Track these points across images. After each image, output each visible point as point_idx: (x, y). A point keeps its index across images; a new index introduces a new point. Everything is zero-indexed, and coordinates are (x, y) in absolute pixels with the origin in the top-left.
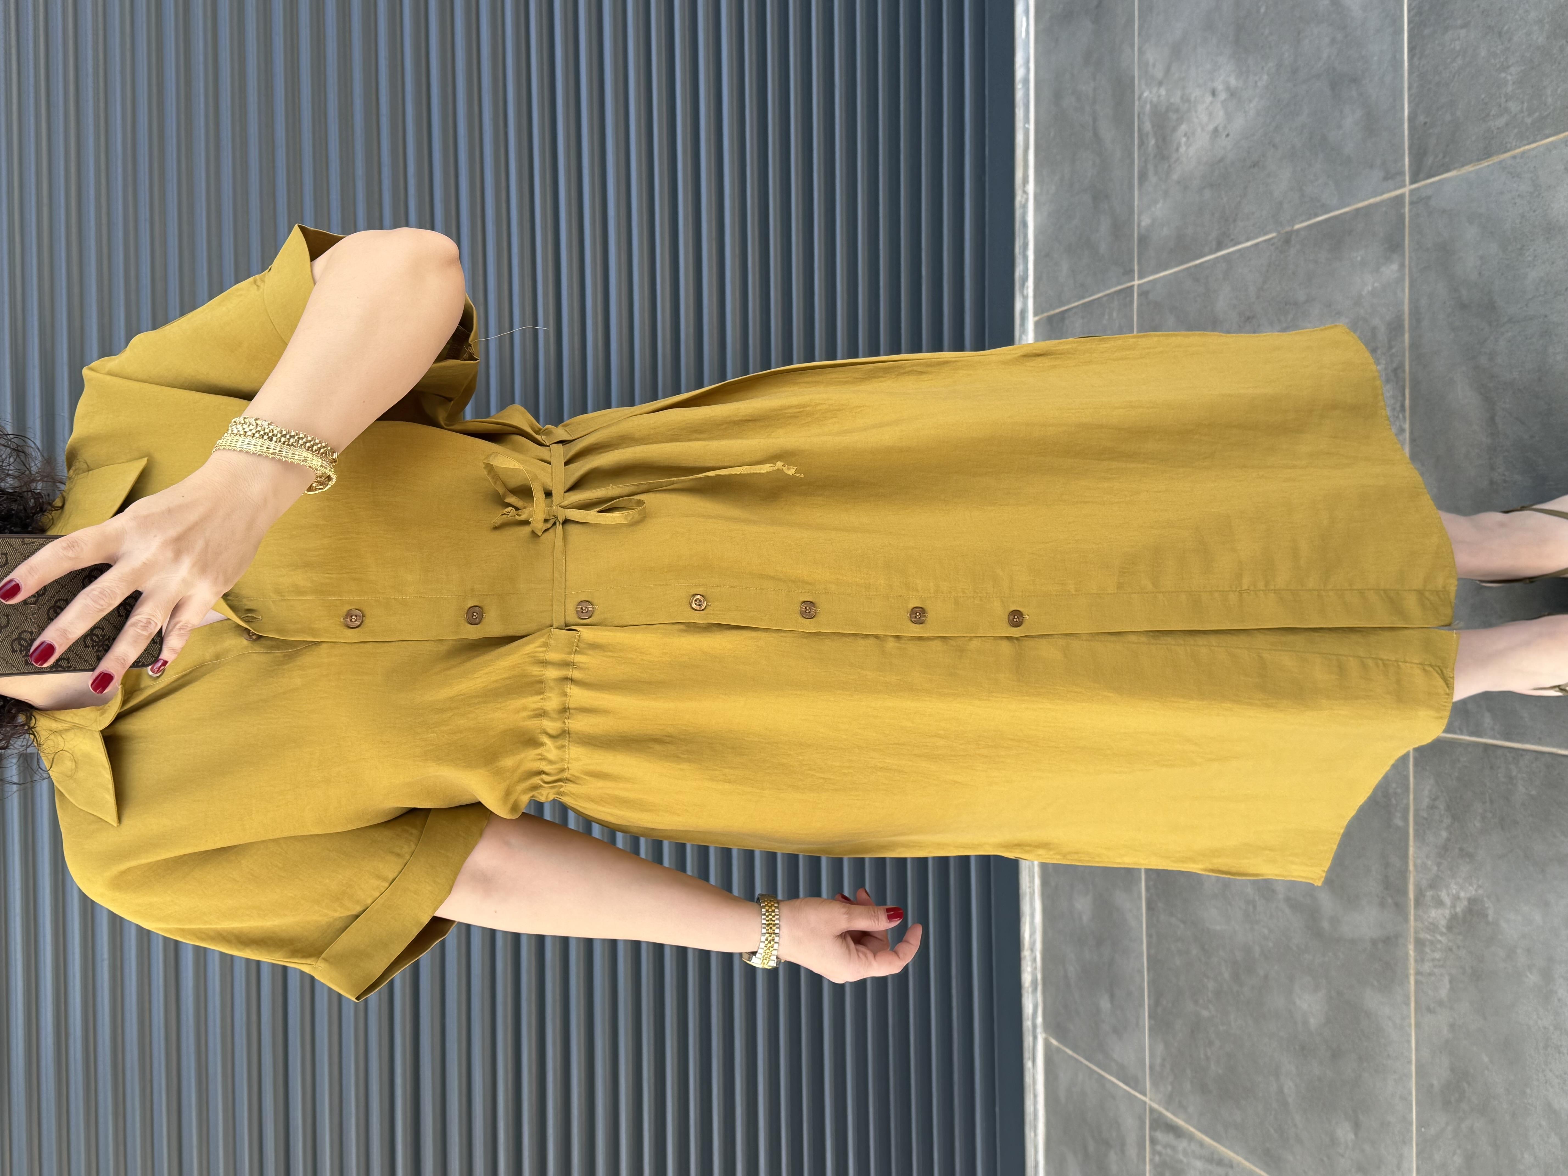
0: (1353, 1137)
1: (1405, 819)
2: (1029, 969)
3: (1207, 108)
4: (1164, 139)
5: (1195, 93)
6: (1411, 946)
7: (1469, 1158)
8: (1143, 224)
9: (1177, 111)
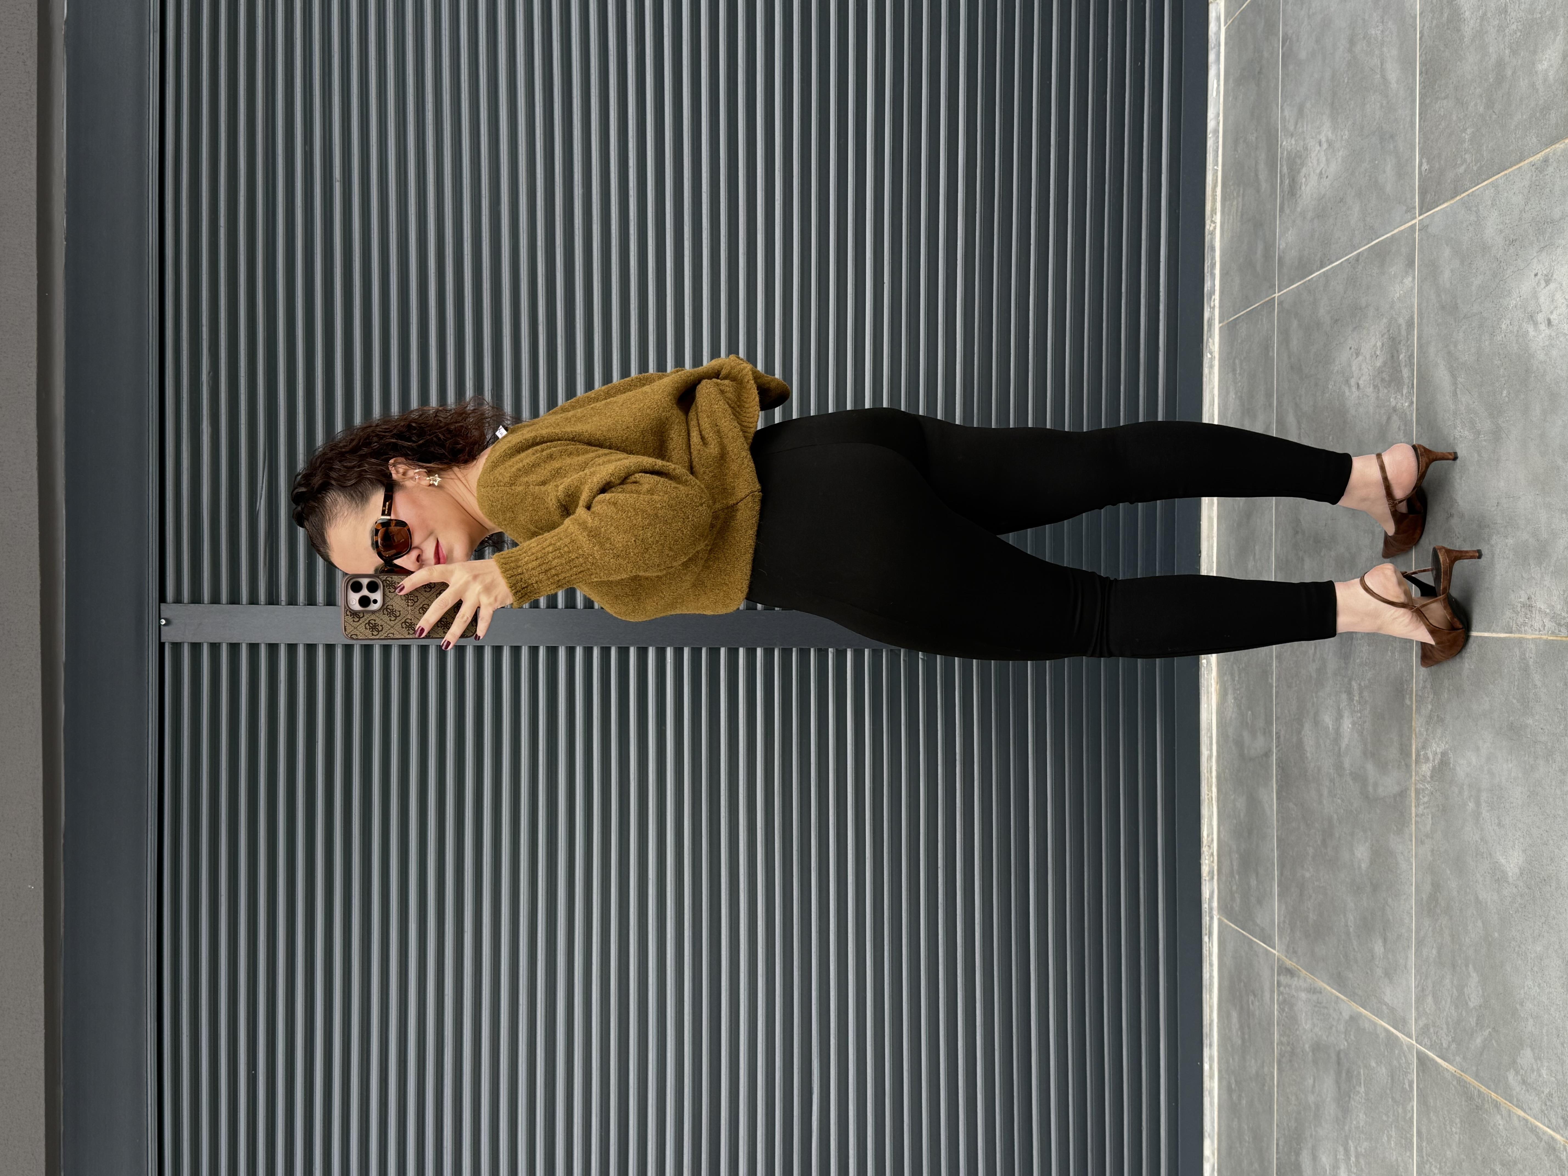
0: (1383, 951)
1: (1411, 699)
2: (1207, 862)
3: (1317, 155)
4: (1293, 180)
5: (1311, 143)
6: (1413, 795)
7: (1440, 949)
8: (1281, 247)
9: (1300, 157)
